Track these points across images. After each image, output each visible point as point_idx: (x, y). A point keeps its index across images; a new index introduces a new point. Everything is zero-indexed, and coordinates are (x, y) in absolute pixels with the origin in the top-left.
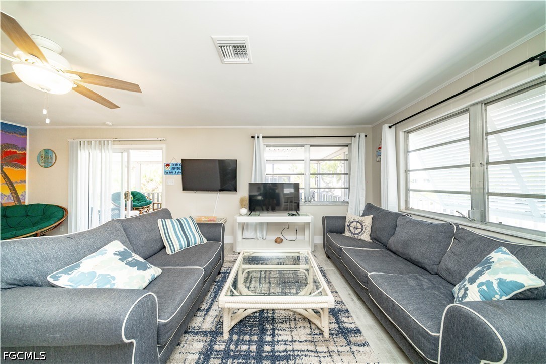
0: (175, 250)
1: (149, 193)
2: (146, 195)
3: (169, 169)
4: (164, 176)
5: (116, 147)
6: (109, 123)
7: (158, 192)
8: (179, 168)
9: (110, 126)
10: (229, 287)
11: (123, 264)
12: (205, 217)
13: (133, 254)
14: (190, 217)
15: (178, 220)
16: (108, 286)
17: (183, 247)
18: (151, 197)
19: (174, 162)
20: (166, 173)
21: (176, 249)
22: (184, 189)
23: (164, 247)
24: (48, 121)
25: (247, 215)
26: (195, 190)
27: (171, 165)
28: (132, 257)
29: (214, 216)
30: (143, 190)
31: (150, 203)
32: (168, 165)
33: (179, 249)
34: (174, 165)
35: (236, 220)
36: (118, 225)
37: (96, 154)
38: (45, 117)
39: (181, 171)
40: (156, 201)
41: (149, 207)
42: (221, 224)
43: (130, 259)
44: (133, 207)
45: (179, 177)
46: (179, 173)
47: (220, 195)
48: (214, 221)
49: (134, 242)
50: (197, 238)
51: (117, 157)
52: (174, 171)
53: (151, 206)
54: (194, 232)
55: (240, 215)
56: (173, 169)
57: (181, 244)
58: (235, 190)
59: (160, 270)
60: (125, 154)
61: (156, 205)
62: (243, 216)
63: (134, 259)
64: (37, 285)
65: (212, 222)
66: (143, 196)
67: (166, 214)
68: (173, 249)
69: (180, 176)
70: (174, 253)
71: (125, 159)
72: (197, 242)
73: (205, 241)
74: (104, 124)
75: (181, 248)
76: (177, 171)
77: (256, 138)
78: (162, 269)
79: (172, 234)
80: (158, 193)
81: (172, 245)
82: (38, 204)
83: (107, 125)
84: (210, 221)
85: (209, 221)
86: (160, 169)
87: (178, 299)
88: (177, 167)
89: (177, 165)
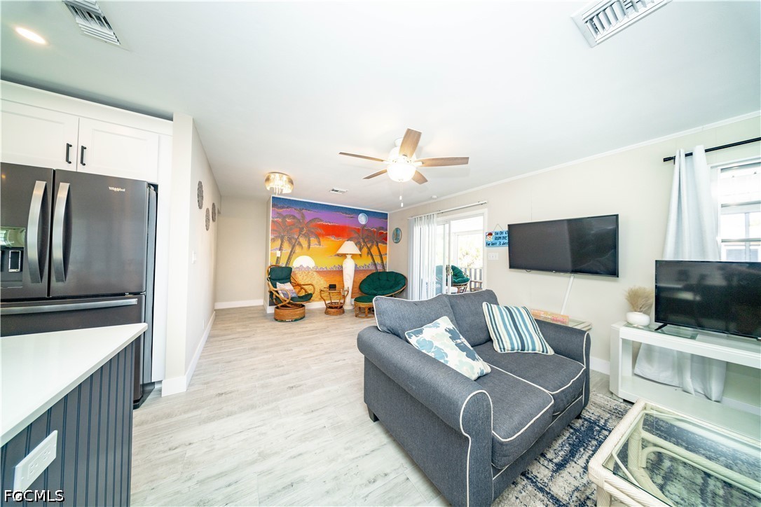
0: (504, 349)
1: (466, 269)
2: (463, 270)
3: (491, 239)
4: (486, 248)
5: (439, 219)
6: (435, 197)
7: (476, 267)
8: (504, 238)
9: (435, 199)
10: (611, 456)
11: (453, 344)
12: (546, 313)
13: (461, 337)
14: (525, 308)
15: (506, 307)
16: (442, 361)
17: (516, 348)
18: (468, 273)
19: (498, 230)
20: (488, 244)
21: (506, 348)
22: (511, 266)
23: (490, 340)
24: (402, 205)
25: (648, 328)
26: (528, 269)
27: (494, 234)
28: (460, 339)
29: (562, 314)
30: (461, 265)
31: (467, 280)
32: (490, 234)
33: (510, 349)
34: (497, 234)
35: (617, 333)
36: (446, 300)
37: (425, 228)
38: (400, 202)
39: (507, 241)
40: (473, 279)
41: (466, 285)
42: (584, 332)
43: (459, 341)
44: (454, 284)
45: (505, 250)
46: (504, 244)
47: (576, 280)
48: (563, 323)
49: (460, 322)
50: (537, 344)
51: (439, 229)
52: (498, 242)
53: (469, 283)
54: (532, 333)
55: (629, 325)
56: (496, 239)
57: (512, 344)
58: (613, 272)
59: (489, 368)
60: (447, 226)
61: (473, 283)
62: (637, 328)
63: (462, 343)
64: (400, 337)
65: (559, 323)
66: (460, 272)
67: (491, 297)
68: (502, 347)
69: (506, 248)
70: (503, 352)
71: (447, 231)
72: (537, 348)
73: (551, 352)
74: (431, 198)
75: (513, 349)
76: (502, 241)
77: (681, 159)
78: (491, 368)
79: (500, 326)
80: (475, 270)
81: (500, 340)
82: (393, 272)
83: (433, 199)
84: (557, 321)
85: (553, 320)
86: (480, 240)
87: (517, 419)
88: (502, 236)
89: (502, 233)
